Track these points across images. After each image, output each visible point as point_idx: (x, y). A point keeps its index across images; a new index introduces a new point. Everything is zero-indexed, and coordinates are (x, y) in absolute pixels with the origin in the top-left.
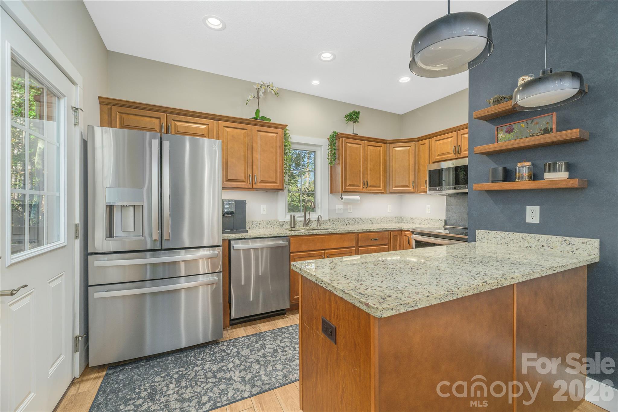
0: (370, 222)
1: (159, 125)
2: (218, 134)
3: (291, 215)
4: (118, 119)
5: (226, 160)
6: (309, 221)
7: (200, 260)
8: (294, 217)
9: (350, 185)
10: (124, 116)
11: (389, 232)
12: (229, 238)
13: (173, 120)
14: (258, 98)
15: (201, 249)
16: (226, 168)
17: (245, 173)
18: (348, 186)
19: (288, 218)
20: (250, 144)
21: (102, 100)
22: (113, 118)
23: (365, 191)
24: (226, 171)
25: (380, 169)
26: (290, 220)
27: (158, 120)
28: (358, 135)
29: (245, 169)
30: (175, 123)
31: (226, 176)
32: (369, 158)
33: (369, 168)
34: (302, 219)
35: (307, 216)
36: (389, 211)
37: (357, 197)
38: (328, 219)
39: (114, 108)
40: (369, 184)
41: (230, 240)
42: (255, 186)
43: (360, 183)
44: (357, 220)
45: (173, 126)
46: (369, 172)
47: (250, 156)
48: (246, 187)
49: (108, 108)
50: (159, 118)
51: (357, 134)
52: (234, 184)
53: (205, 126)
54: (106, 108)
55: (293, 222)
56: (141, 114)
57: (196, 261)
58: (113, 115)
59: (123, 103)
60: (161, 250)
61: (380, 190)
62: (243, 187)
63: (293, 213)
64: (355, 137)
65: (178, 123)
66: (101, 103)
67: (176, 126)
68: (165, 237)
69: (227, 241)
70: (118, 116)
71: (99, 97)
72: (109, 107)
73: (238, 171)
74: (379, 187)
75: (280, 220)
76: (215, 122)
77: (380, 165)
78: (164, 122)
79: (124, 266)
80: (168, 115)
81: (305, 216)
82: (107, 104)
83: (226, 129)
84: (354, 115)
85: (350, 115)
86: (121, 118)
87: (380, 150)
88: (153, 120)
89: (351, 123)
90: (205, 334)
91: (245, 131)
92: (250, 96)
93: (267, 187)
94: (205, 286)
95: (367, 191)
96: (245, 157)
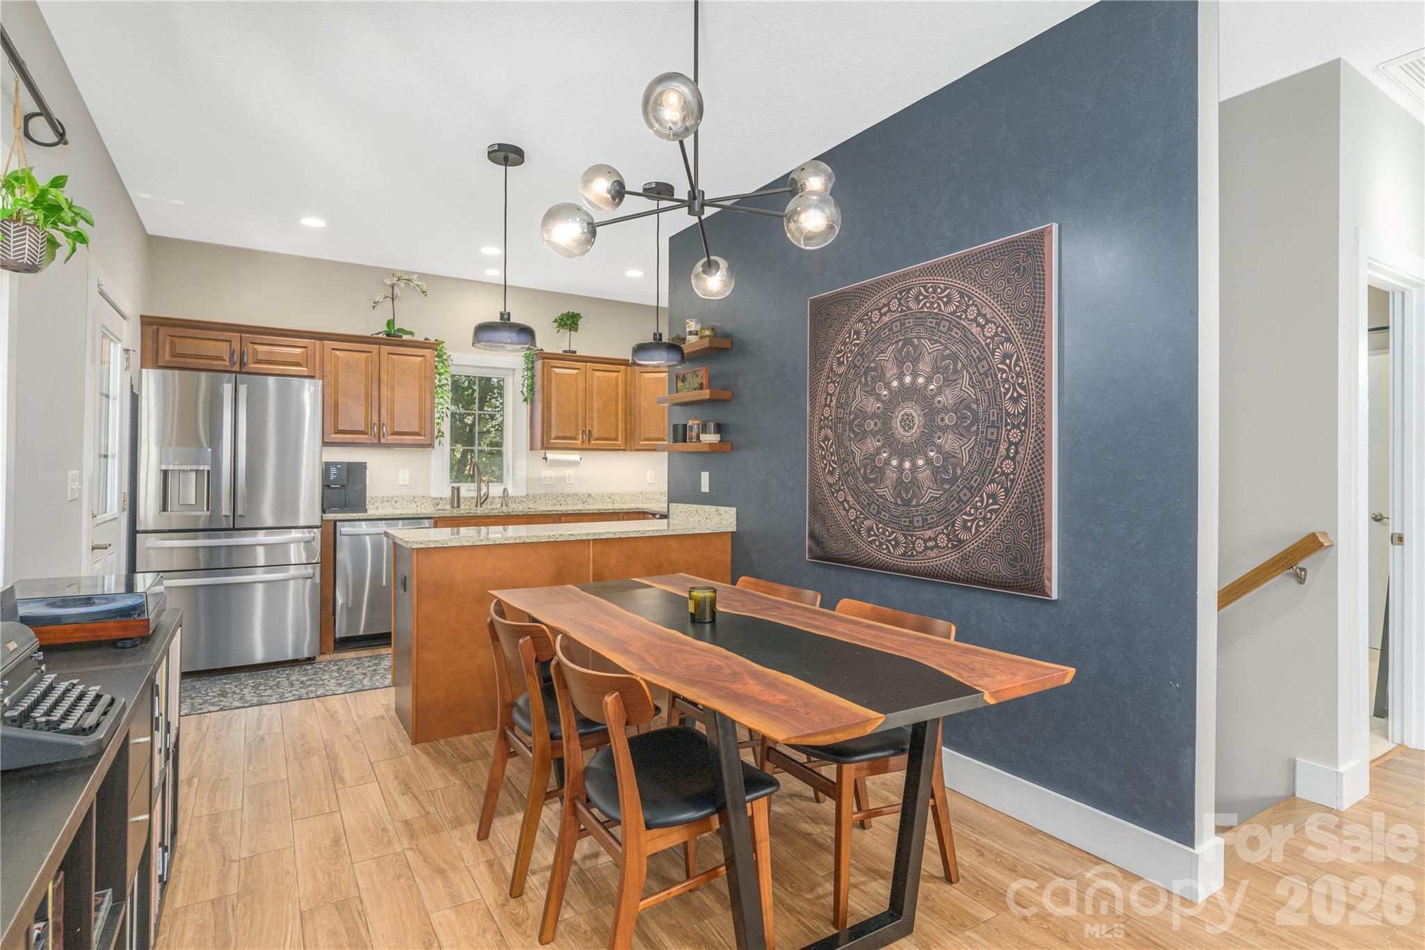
0: (609, 500)
1: (228, 351)
2: (323, 360)
3: (453, 487)
4: (167, 346)
5: (335, 399)
6: (486, 498)
7: (292, 545)
8: (458, 489)
9: (557, 438)
10: (176, 340)
11: (621, 515)
12: (334, 519)
13: (251, 343)
14: (393, 300)
15: (293, 530)
16: (335, 413)
17: (366, 420)
18: (554, 439)
19: (447, 493)
20: (376, 375)
21: (144, 319)
22: (160, 345)
23: (588, 447)
24: (335, 417)
25: (617, 410)
26: (450, 496)
27: (228, 344)
28: (578, 354)
29: (366, 415)
30: (254, 348)
31: (334, 425)
32: (595, 391)
33: (595, 409)
34: (474, 494)
35: (484, 490)
36: (649, 482)
37: (574, 456)
38: (524, 494)
39: (162, 330)
40: (595, 433)
41: (335, 522)
42: (383, 441)
43: (577, 435)
44: (582, 497)
45: (250, 351)
46: (595, 415)
47: (375, 393)
48: (368, 442)
49: (153, 331)
50: (230, 341)
51: (575, 352)
52: (348, 437)
53: (302, 350)
54: (150, 329)
55: (456, 498)
56: (201, 336)
57: (285, 545)
58: (161, 339)
59: (176, 322)
60: (234, 529)
61: (618, 445)
62: (363, 441)
63: (456, 485)
64: (570, 356)
65: (259, 348)
66: (143, 323)
67: (255, 351)
68: (239, 511)
69: (332, 522)
70: (167, 342)
71: (141, 316)
72: (155, 327)
73: (355, 415)
74: (616, 439)
75: (433, 496)
76: (317, 342)
77: (617, 403)
78: (236, 346)
79: (171, 548)
80: (243, 335)
81: (479, 489)
82: (152, 324)
83: (337, 352)
84: (568, 319)
85: (562, 319)
86: (172, 344)
87: (617, 376)
88: (221, 344)
89: (565, 333)
90: (298, 646)
91: (368, 354)
92: (379, 296)
93: (404, 442)
94: (301, 581)
95: (591, 447)
96: (368, 396)
